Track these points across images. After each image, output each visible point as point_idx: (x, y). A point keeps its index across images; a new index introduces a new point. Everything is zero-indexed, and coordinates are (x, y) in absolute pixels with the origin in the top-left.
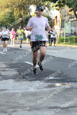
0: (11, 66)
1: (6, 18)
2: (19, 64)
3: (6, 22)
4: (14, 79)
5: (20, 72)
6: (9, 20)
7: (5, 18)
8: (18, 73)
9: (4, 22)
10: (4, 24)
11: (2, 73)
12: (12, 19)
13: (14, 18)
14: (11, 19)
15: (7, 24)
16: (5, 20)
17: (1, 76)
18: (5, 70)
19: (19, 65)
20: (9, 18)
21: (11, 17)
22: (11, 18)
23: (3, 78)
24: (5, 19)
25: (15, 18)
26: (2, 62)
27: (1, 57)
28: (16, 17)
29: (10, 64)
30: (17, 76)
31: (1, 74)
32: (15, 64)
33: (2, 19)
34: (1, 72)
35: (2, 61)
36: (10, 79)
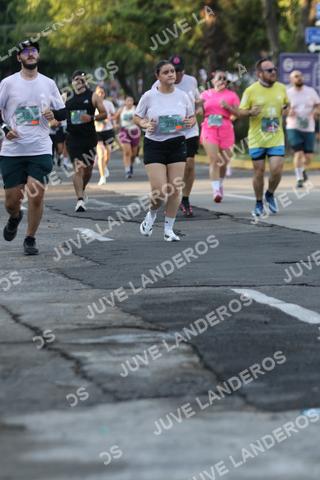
0: (150, 315)
1: (117, 15)
2: (199, 302)
3: (115, 37)
4: (166, 396)
5: (207, 355)
6: (133, 24)
7: (108, 12)
8: (196, 359)
9: (103, 37)
10: (106, 49)
11: (91, 363)
12: (156, 21)
13: (167, 14)
14: (150, 20)
15: (125, 50)
16: (109, 27)
17: (90, 379)
18: (113, 344)
19: (198, 308)
20: (138, 12)
21: (146, 6)
22: (151, 15)
23: (99, 392)
24: (109, 20)
25: (174, 16)
26: (93, 292)
27: (88, 262)
28: (177, 9)
29: (146, 307)
30: (188, 378)
31: (86, 368)
32: (173, 304)
33: (94, 21)
34: (88, 354)
35: (92, 286)
36: (141, 397)
